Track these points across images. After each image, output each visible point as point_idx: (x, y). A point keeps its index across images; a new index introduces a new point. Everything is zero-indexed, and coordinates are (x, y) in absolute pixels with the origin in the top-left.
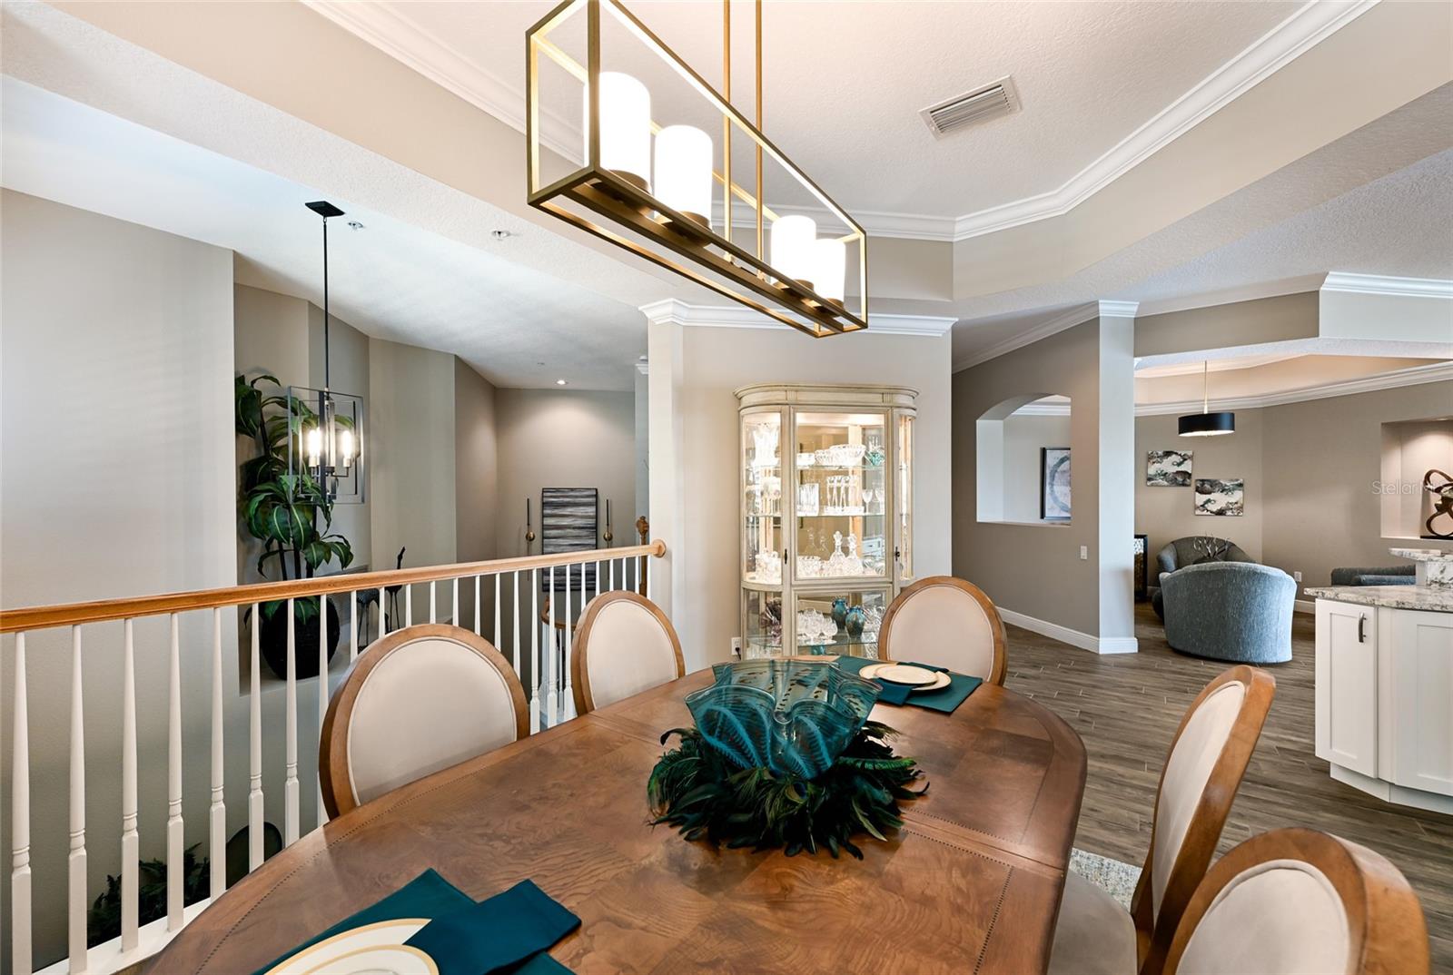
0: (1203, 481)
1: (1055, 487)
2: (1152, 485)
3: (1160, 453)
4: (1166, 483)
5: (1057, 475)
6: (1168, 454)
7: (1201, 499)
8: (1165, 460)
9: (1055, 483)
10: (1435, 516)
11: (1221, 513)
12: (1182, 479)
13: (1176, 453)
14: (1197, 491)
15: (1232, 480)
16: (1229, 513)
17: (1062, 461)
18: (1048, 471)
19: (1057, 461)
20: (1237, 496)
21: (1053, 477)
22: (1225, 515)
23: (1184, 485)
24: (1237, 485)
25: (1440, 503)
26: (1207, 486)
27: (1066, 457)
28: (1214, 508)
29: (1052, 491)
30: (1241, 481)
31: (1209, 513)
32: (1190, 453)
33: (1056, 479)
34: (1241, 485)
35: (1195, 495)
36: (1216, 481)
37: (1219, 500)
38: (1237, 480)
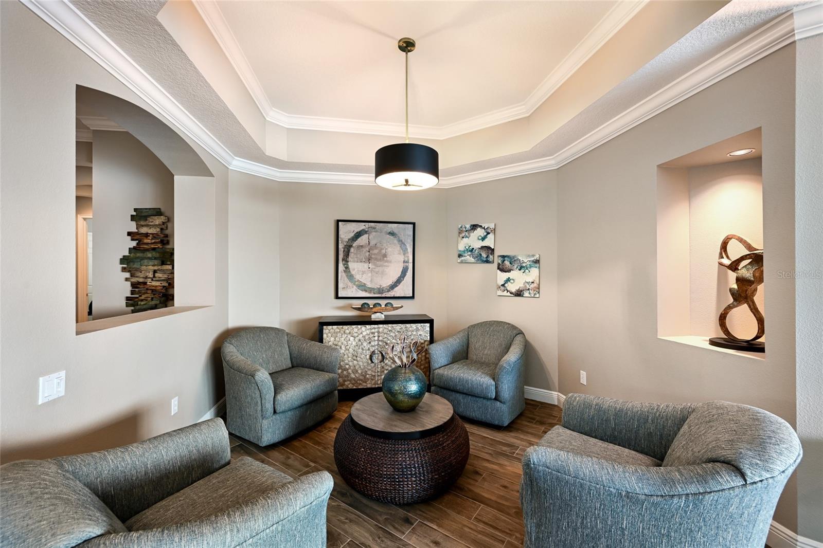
0: (503, 257)
1: (349, 263)
2: (462, 262)
3: (468, 227)
4: (473, 260)
5: (352, 250)
6: (474, 227)
7: (502, 277)
8: (472, 234)
9: (350, 259)
10: (729, 308)
11: (519, 294)
12: (485, 255)
13: (481, 226)
14: (498, 269)
15: (529, 256)
16: (526, 294)
17: (358, 235)
18: (341, 246)
19: (352, 235)
20: (534, 274)
21: (347, 254)
22: (522, 296)
23: (487, 262)
24: (533, 261)
25: (735, 286)
26: (507, 263)
27: (363, 230)
28: (513, 287)
29: (347, 268)
30: (537, 257)
31: (508, 294)
32: (492, 226)
33: (351, 255)
34: (537, 262)
35: (497, 271)
36: (514, 257)
37: (519, 279)
38: (533, 256)
